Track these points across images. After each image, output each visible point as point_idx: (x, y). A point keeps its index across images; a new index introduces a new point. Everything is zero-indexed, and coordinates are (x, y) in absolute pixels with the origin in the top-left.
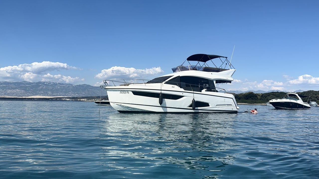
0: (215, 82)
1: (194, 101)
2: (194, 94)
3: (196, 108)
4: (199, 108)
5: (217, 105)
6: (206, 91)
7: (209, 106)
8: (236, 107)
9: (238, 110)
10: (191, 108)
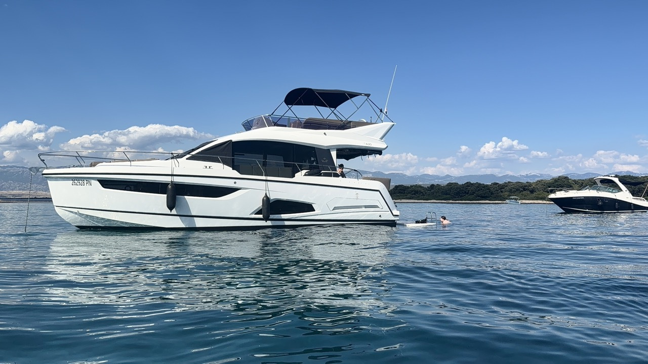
0: (334, 154)
1: (266, 200)
2: (269, 183)
3: (272, 216)
4: (284, 216)
5: (335, 208)
6: (305, 175)
7: (313, 210)
8: (390, 212)
9: (398, 219)
10: (261, 216)
